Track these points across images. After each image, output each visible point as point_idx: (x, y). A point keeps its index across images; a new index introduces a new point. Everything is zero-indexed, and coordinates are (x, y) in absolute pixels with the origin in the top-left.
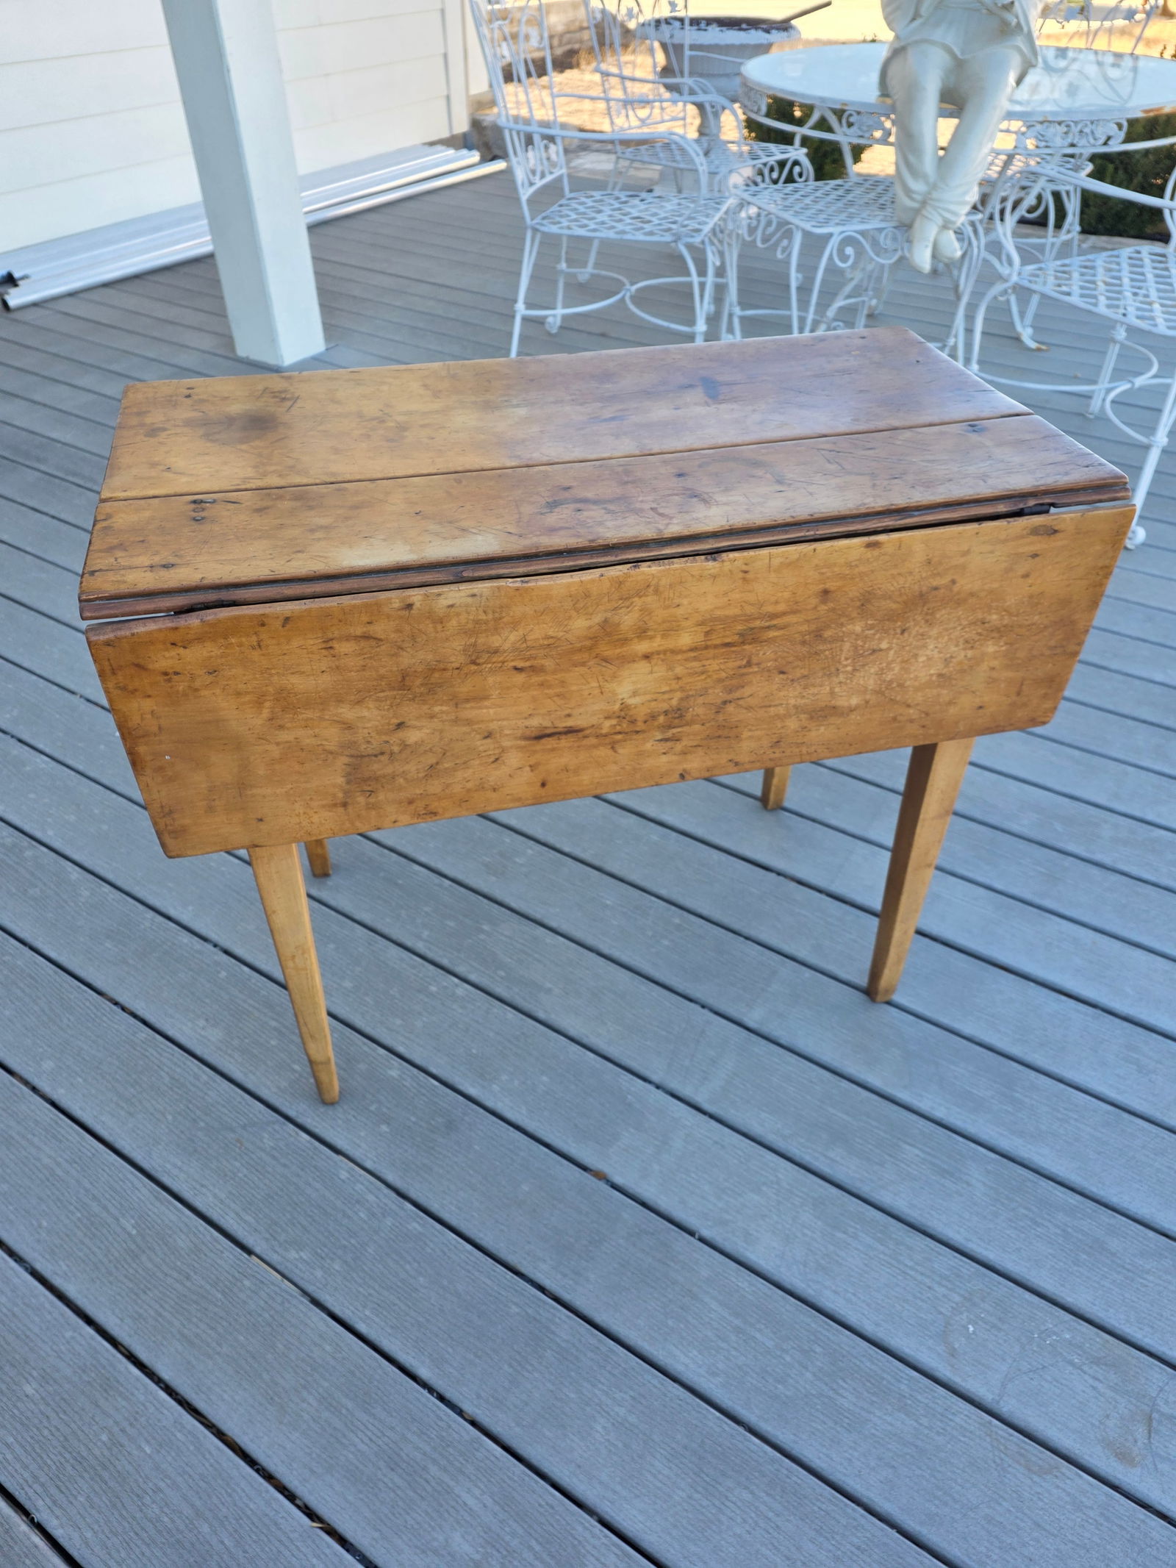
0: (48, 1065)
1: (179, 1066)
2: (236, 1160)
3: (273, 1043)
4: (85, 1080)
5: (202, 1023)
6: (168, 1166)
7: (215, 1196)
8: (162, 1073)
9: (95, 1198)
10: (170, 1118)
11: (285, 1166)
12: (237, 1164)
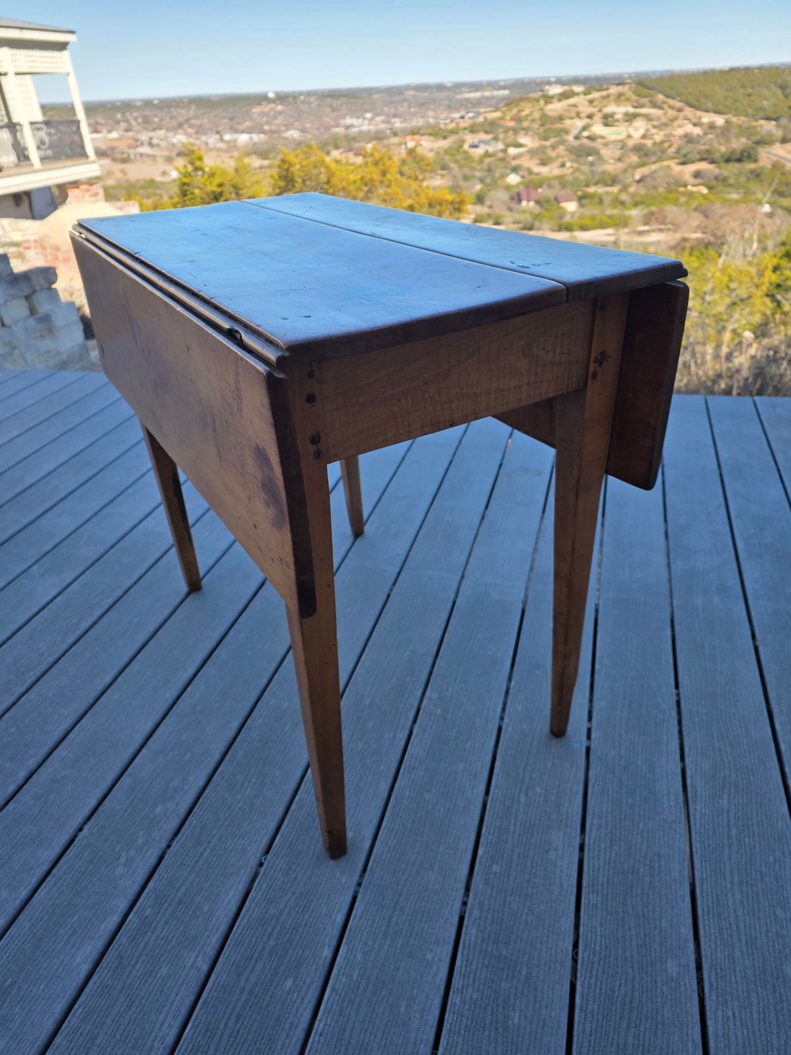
0: (672, 967)
1: (599, 846)
2: (637, 765)
3: (539, 790)
4: (661, 918)
5: (552, 855)
6: (672, 804)
7: (667, 763)
8: (613, 856)
9: (730, 837)
10: (641, 826)
11: (620, 736)
12: (639, 763)
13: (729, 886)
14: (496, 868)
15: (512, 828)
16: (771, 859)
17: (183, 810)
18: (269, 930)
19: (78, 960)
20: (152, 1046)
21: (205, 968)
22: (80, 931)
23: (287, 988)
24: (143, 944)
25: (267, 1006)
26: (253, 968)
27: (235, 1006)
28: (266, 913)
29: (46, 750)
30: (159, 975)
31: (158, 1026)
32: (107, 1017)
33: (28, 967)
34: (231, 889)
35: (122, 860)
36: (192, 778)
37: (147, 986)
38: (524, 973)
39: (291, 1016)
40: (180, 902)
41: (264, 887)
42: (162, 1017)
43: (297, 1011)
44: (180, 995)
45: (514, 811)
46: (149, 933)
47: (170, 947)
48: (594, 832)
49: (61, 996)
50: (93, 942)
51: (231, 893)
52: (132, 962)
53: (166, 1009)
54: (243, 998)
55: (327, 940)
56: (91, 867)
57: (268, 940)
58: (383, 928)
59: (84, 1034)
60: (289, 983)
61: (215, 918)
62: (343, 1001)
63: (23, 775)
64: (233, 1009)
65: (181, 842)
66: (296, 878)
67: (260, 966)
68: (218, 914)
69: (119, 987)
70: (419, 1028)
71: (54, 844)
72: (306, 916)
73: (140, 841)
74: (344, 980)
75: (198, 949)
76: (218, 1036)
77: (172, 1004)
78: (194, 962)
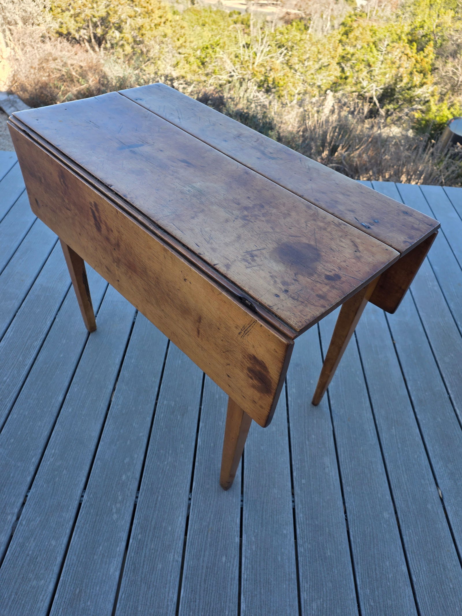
0: (386, 515)
1: (346, 462)
2: (354, 416)
3: (313, 436)
4: (378, 493)
5: (327, 470)
8: (353, 466)
9: (398, 449)
10: (361, 448)
11: (343, 401)
13: (402, 472)
14: (303, 481)
15: (306, 459)
16: (416, 456)
17: (138, 476)
18: (206, 534)
19: (112, 570)
20: (168, 605)
21: (180, 560)
22: (106, 555)
23: (224, 561)
24: (143, 554)
25: (217, 572)
26: (204, 555)
27: (202, 576)
28: (201, 525)
29: (40, 451)
30: (158, 568)
31: (167, 595)
32: (139, 596)
33: (85, 580)
34: (179, 516)
35: (114, 510)
36: (136, 456)
37: (153, 575)
38: (327, 531)
39: (230, 575)
40: (155, 528)
41: (196, 511)
42: (167, 589)
43: (232, 571)
44: (172, 577)
45: (305, 450)
46: (144, 548)
47: (158, 553)
48: (342, 455)
49: (110, 591)
50: (116, 559)
51: (180, 518)
52: (141, 565)
53: (168, 585)
54: (204, 571)
55: (236, 534)
56: (98, 517)
57: (207, 539)
58: (260, 522)
59: (131, 607)
60: (224, 559)
61: (176, 533)
62: (252, 562)
63: (32, 469)
64: (201, 578)
65: (143, 494)
66: (210, 504)
67: (207, 553)
68: (177, 531)
69: (139, 579)
70: (289, 567)
71: (70, 508)
72: (222, 523)
73: (120, 498)
74: (249, 552)
75: (173, 551)
76: (198, 592)
77: (170, 582)
78: (174, 558)
